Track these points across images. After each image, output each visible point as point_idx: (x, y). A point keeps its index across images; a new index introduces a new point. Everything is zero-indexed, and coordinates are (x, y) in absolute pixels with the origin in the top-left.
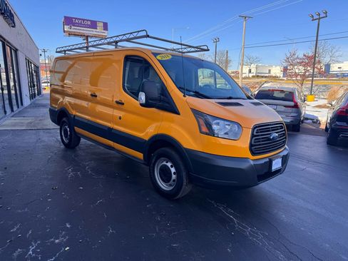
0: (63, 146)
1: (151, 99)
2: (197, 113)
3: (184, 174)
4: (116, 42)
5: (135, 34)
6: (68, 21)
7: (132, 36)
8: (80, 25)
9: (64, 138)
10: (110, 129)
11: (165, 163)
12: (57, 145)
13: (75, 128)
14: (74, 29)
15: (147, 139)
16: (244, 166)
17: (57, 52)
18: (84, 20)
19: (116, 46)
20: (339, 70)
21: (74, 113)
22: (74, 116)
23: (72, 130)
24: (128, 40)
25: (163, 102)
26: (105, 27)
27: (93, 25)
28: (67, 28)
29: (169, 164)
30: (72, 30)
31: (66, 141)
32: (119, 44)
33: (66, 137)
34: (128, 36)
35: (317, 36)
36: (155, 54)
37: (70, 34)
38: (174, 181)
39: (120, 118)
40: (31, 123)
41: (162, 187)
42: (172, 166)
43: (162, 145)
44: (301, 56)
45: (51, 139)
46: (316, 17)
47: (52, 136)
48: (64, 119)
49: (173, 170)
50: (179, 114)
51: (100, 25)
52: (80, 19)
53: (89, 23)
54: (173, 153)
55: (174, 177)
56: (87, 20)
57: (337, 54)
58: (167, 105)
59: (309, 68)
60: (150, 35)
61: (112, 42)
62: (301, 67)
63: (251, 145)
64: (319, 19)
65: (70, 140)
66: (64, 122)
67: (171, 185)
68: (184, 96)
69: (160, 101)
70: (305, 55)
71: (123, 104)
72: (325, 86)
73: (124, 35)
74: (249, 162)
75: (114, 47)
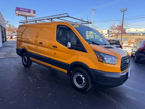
0: (23, 66)
1: (73, 46)
2: (96, 52)
3: (90, 80)
4: (52, 19)
5: (62, 16)
6: (18, 9)
7: (60, 16)
8: (23, 11)
9: (24, 62)
10: (50, 59)
11: (79, 75)
12: (21, 65)
13: (30, 58)
14: (20, 13)
15: (70, 64)
16: (118, 76)
17: (20, 23)
18: (25, 9)
19: (52, 21)
20: (129, 31)
21: (30, 51)
22: (30, 52)
23: (28, 58)
24: (58, 18)
25: (79, 47)
26: (34, 12)
27: (29, 11)
28: (17, 12)
29: (81, 76)
30: (19, 13)
31: (25, 64)
32: (53, 20)
33: (25, 62)
34: (58, 16)
35: (123, 18)
36: (73, 25)
37: (19, 15)
38: (84, 83)
39: (55, 54)
40: (5, 55)
41: (77, 86)
42: (83, 77)
43: (78, 67)
44: (116, 26)
45: (17, 62)
46: (122, 10)
47: (17, 61)
48: (24, 54)
49: (83, 78)
50: (87, 52)
51: (32, 11)
52: (23, 9)
53: (27, 10)
54: (84, 70)
55: (84, 81)
56: (26, 9)
57: (129, 25)
58: (81, 48)
59: (120, 31)
60: (70, 16)
61: (49, 19)
62: (116, 30)
63: (121, 67)
64: (124, 11)
65: (27, 63)
66: (24, 55)
67: (82, 85)
68: (89, 44)
69: (77, 46)
70: (118, 26)
71: (57, 47)
72: (125, 38)
73: (56, 15)
74: (120, 74)
75: (50, 21)
